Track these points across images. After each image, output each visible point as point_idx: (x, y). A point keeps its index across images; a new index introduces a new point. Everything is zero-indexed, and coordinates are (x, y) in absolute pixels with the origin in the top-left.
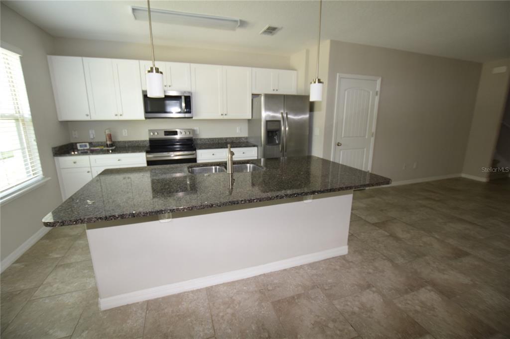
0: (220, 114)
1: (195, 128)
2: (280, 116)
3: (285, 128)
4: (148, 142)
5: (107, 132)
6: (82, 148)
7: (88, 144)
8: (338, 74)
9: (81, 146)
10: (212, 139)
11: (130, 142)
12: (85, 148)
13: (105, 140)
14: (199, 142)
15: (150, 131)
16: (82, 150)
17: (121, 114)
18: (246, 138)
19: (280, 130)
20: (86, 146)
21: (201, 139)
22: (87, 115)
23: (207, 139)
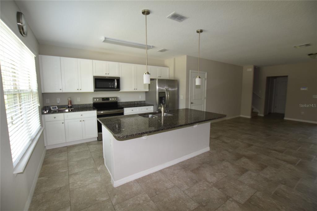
0: (133, 89)
1: (118, 97)
2: (165, 89)
3: (168, 95)
4: (92, 105)
5: (69, 99)
6: (54, 109)
7: (57, 107)
8: (190, 71)
9: (53, 108)
10: (127, 102)
11: (81, 105)
12: (56, 109)
13: (68, 104)
14: (120, 104)
15: (94, 98)
16: (53, 110)
17: (81, 88)
18: (144, 101)
19: (165, 97)
20: (56, 108)
21: (121, 102)
22: (61, 90)
23: (124, 102)
